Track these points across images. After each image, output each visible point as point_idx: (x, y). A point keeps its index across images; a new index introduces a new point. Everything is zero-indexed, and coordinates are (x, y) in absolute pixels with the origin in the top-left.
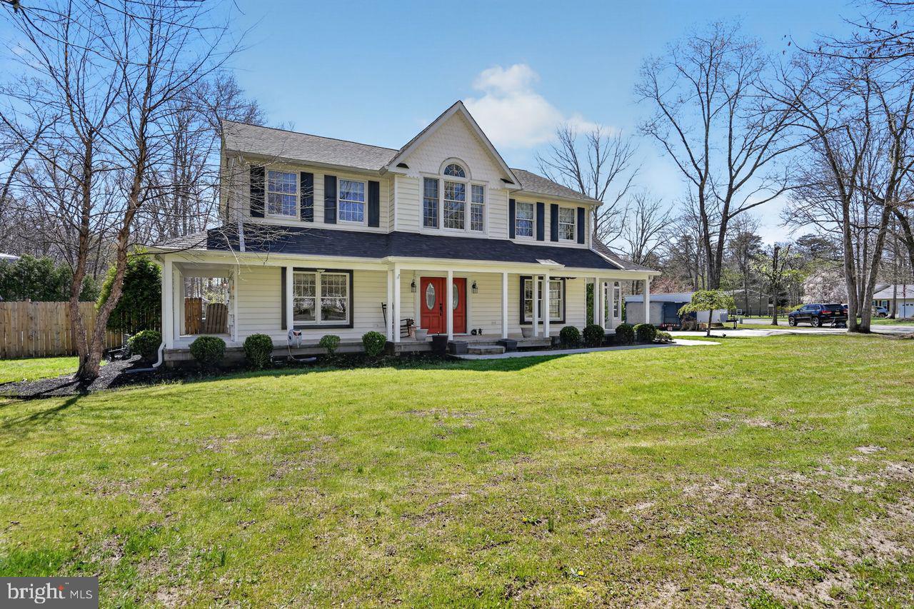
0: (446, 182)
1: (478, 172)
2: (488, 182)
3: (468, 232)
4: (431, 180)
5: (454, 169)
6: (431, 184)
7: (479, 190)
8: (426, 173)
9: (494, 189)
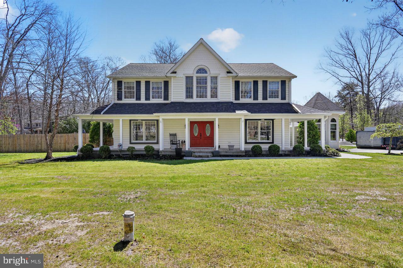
0: (197, 77)
1: (214, 70)
2: (220, 74)
3: (209, 99)
4: (189, 77)
5: (201, 70)
6: (189, 79)
7: (214, 79)
8: (186, 74)
9: (223, 77)
